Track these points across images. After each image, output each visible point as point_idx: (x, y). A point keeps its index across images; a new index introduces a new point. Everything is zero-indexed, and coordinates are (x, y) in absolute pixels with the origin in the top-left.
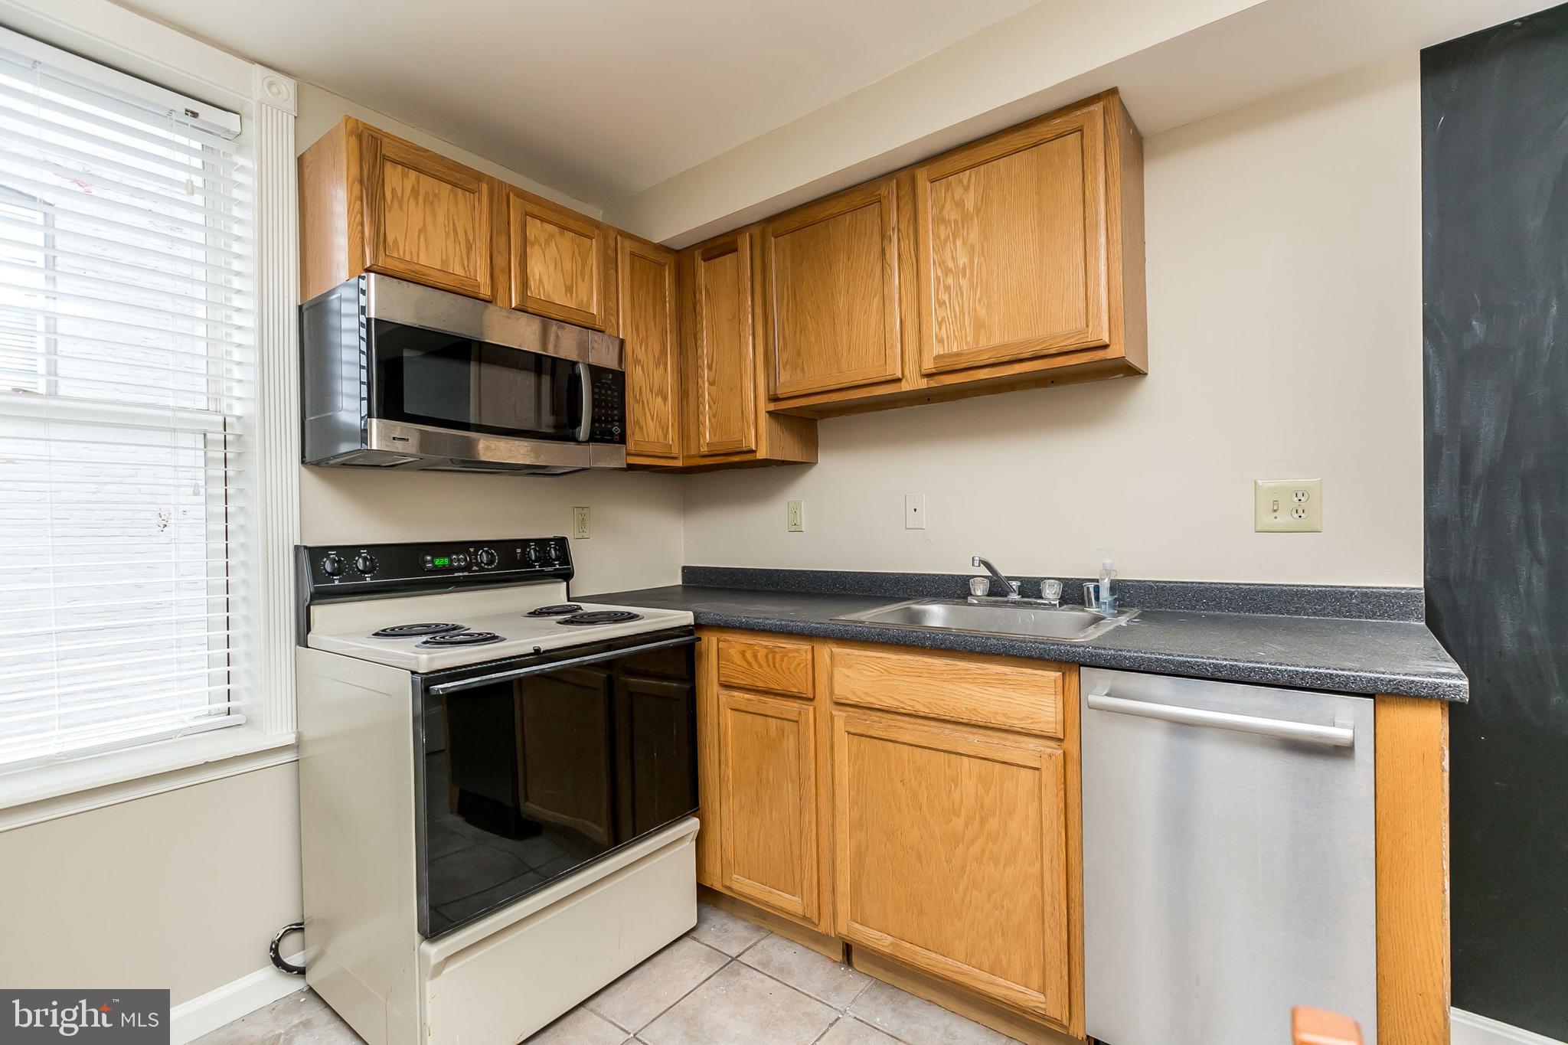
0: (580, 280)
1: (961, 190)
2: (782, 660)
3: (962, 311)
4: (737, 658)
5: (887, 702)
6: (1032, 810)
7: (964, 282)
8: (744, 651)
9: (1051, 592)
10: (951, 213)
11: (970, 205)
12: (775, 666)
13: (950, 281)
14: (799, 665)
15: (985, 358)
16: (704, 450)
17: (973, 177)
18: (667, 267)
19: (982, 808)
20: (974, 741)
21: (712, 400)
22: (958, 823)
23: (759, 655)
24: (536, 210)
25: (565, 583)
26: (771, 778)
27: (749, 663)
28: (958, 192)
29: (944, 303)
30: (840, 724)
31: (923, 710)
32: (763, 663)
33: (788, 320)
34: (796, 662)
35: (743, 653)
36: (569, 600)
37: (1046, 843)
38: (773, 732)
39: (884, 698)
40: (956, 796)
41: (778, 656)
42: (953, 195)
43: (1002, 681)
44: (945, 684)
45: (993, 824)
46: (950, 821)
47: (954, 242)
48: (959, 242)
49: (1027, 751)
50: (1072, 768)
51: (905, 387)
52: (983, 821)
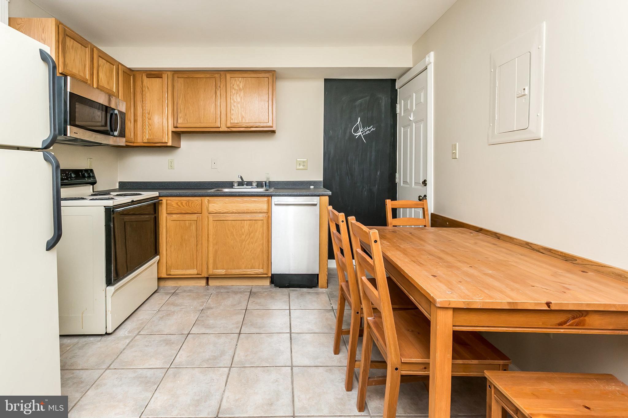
0: (111, 80)
1: (239, 82)
2: (192, 203)
3: (238, 112)
4: (175, 205)
5: (225, 211)
6: (261, 230)
7: (239, 106)
8: (178, 203)
9: (254, 184)
10: (236, 88)
11: (241, 87)
12: (189, 206)
13: (235, 104)
14: (197, 205)
15: (244, 125)
16: (146, 141)
17: (242, 80)
18: (132, 76)
19: (250, 231)
20: (248, 217)
21: (149, 124)
22: (243, 237)
23: (183, 203)
24: (101, 55)
25: (92, 186)
26: (186, 238)
27: (180, 206)
28: (238, 83)
29: (233, 110)
30: (211, 219)
31: (235, 211)
32: (185, 205)
33: (182, 104)
34: (196, 204)
35: (177, 204)
36: (93, 192)
37: (264, 236)
38: (187, 225)
39: (224, 210)
40: (243, 230)
41: (190, 203)
42: (236, 83)
43: (255, 202)
44: (241, 204)
45: (252, 234)
46: (241, 237)
47: (237, 95)
48: (238, 95)
49: (261, 216)
50: (270, 219)
51: (221, 130)
52: (250, 235)
